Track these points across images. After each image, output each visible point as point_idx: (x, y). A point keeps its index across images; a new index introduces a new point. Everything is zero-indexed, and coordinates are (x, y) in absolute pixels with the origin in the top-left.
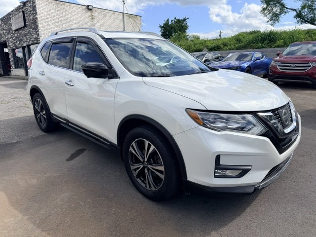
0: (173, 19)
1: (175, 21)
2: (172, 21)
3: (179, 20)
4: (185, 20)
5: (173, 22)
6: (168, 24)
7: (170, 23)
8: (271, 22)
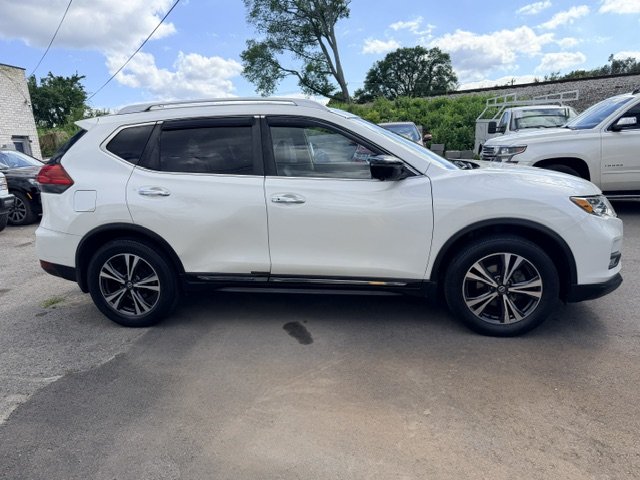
0: (45, 76)
1: (50, 82)
2: (42, 81)
3: (60, 79)
4: (75, 79)
5: (47, 82)
6: (35, 86)
7: (39, 85)
8: (262, 92)
